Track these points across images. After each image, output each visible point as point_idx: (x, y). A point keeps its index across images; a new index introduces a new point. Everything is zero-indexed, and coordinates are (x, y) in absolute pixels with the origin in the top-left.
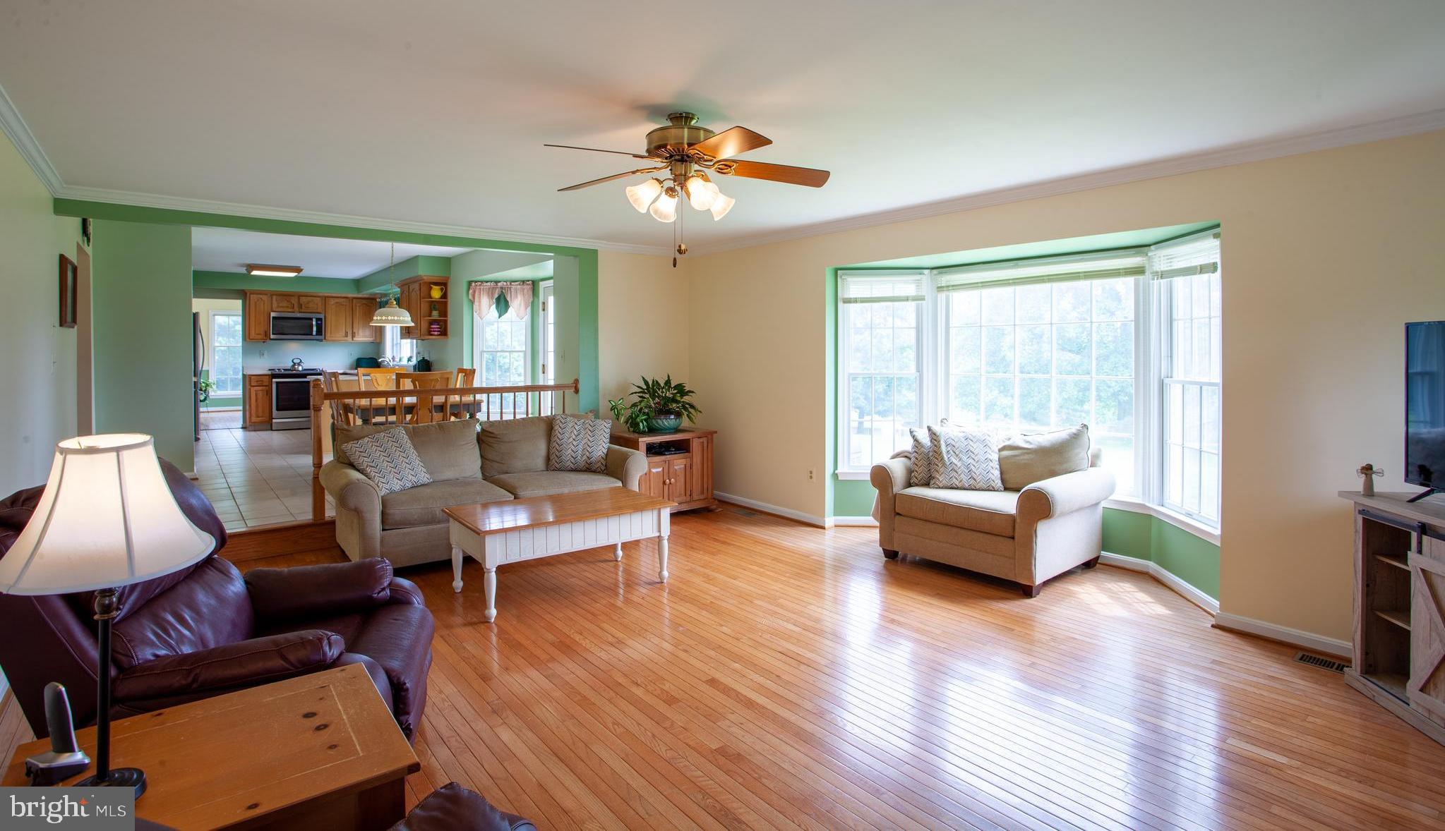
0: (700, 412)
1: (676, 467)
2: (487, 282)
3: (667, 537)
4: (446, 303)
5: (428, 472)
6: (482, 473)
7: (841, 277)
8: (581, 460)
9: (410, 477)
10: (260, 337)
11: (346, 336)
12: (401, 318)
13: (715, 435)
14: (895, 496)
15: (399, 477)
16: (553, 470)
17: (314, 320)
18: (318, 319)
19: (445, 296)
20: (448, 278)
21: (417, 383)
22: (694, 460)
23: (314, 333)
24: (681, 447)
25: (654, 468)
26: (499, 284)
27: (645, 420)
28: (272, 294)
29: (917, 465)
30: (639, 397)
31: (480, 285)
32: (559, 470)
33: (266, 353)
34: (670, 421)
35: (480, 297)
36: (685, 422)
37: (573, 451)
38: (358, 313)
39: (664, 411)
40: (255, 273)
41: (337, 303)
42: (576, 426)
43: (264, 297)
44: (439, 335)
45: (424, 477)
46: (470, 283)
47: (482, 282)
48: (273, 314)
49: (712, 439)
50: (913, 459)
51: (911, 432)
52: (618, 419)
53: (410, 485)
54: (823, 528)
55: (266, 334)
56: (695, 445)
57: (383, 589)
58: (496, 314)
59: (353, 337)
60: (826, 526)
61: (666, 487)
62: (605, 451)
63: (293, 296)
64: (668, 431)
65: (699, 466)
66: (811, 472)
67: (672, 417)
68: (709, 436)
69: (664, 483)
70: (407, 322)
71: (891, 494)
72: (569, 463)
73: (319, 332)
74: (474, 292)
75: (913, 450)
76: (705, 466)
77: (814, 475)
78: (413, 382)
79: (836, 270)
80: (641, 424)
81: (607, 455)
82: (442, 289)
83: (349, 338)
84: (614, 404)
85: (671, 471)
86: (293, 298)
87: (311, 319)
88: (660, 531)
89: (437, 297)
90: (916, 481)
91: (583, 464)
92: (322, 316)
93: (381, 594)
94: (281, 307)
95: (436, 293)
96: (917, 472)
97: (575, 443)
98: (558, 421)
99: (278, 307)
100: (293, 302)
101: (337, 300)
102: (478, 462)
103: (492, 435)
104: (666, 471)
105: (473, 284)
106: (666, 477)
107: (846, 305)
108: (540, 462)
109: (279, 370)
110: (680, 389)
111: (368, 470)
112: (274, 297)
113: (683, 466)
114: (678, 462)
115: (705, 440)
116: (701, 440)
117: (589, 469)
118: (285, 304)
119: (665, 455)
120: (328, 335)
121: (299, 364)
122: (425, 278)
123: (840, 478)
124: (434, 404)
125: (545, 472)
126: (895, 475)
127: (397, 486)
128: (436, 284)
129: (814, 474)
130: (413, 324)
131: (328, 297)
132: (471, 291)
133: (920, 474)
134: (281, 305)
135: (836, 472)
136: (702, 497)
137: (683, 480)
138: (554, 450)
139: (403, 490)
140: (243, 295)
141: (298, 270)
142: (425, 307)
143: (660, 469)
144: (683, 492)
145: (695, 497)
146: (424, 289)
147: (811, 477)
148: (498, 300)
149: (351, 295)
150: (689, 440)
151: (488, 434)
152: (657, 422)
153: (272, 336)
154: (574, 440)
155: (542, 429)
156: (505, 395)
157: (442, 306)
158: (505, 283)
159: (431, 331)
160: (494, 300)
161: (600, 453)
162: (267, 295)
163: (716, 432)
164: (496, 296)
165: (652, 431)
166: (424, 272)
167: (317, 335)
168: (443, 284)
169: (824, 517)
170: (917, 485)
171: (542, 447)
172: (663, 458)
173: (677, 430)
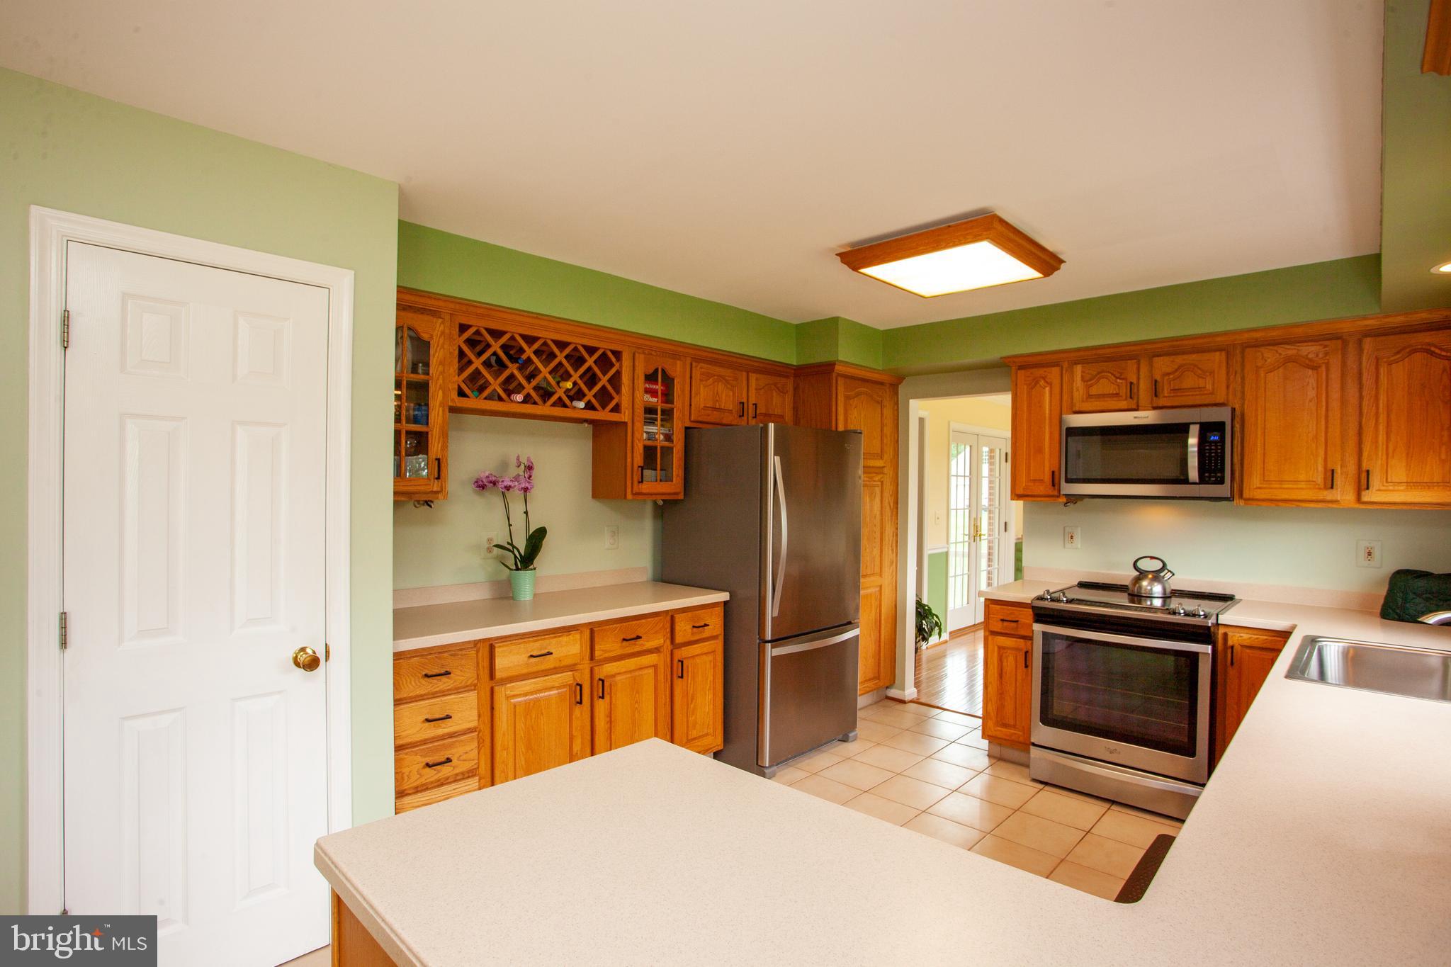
11: (1332, 484)
17: (1194, 430)
18: (1206, 428)
23: (1195, 477)
28: (1073, 361)
41: (1288, 360)
43: (1054, 372)
55: (1054, 482)
63: (1133, 357)
73: (1212, 468)
86: (1130, 362)
87: (1183, 429)
92: (1222, 415)
94: (1097, 397)
99: (1089, 398)
100: (1133, 377)
120: (1254, 483)
121: (1154, 576)
134: (1094, 391)
167: (1202, 480)
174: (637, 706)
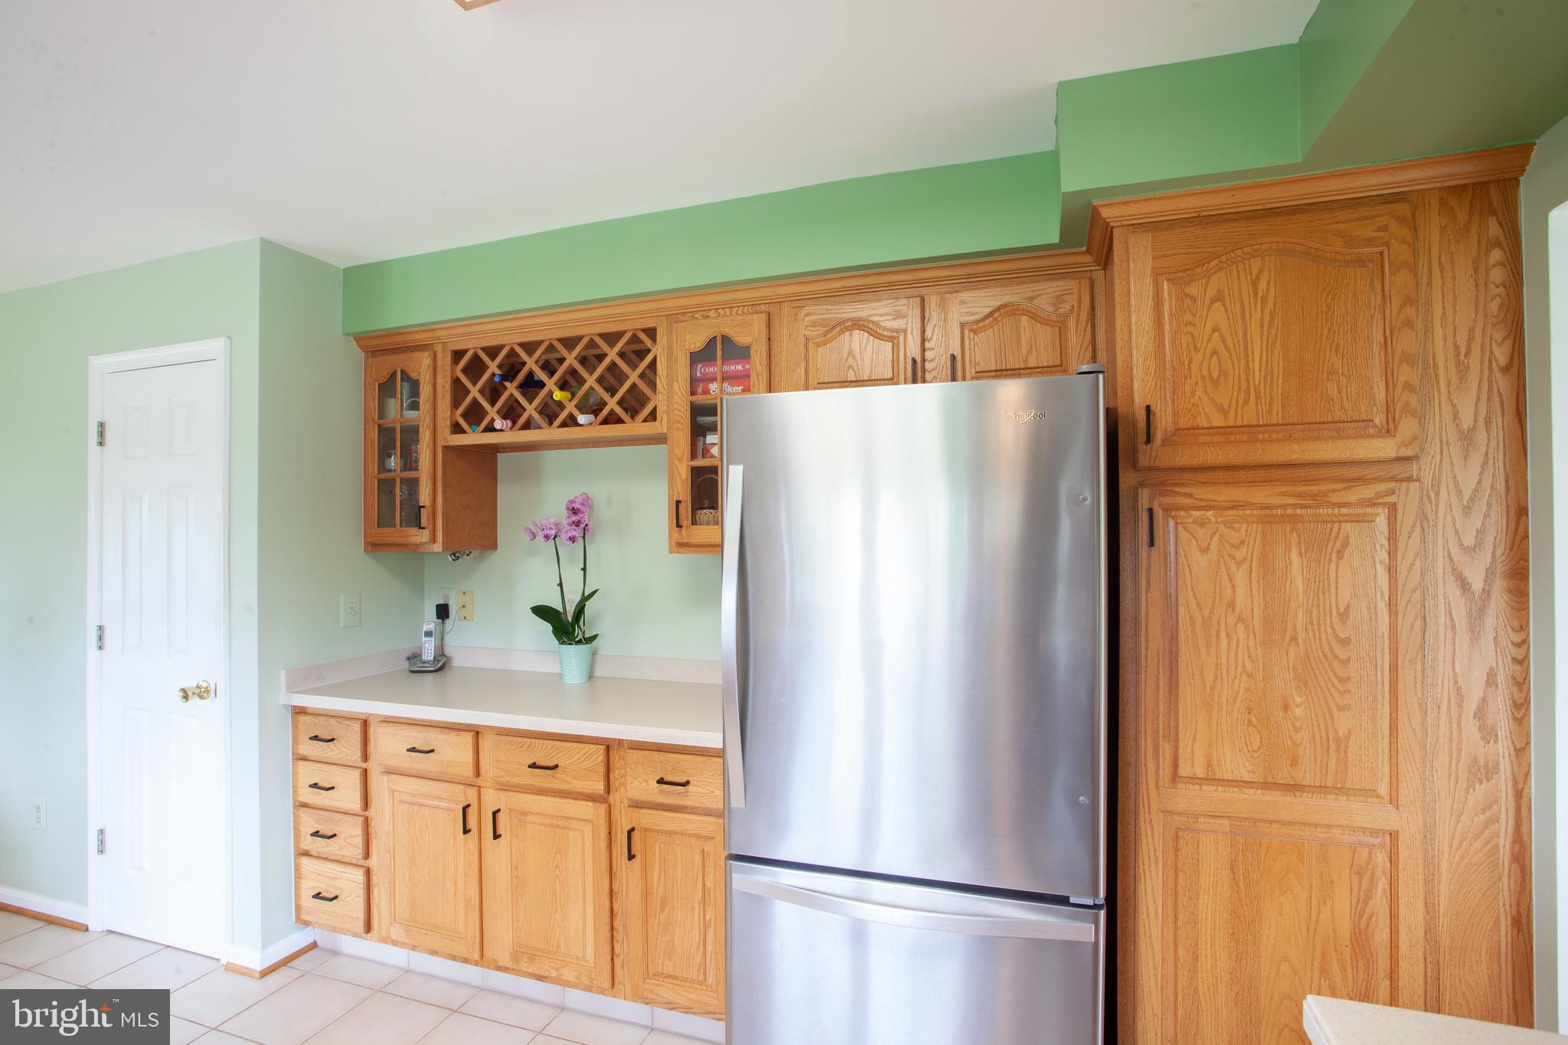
174: (557, 872)
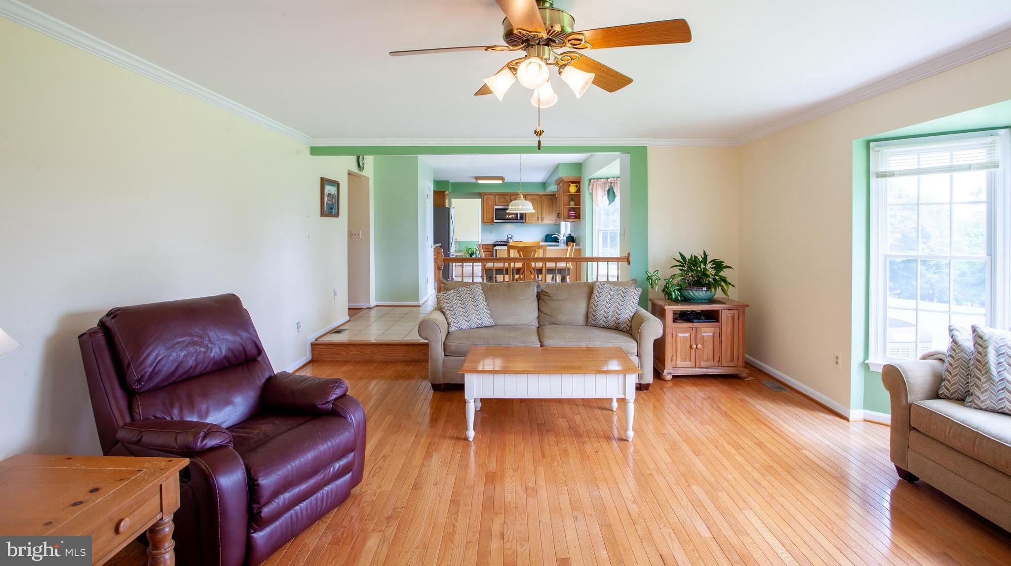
0: (733, 286)
1: (704, 334)
2: (601, 179)
3: (633, 401)
4: (579, 196)
5: (492, 317)
6: (539, 322)
7: (873, 149)
8: (611, 321)
9: (476, 320)
10: (488, 221)
11: (538, 220)
12: (524, 207)
13: (746, 308)
14: (910, 406)
15: (467, 319)
16: (591, 326)
19: (578, 191)
20: (580, 177)
21: (521, 252)
22: (724, 328)
23: (519, 218)
24: (712, 317)
25: (679, 332)
26: (609, 180)
27: (678, 290)
28: (495, 194)
29: (950, 373)
30: (680, 270)
31: (597, 181)
32: (595, 326)
33: (493, 231)
34: (702, 293)
35: (596, 189)
36: (718, 294)
37: (605, 312)
38: (545, 204)
39: (698, 283)
40: (480, 182)
41: (532, 198)
42: (611, 292)
43: (492, 197)
44: (575, 219)
45: (488, 321)
46: (590, 180)
47: (598, 179)
48: (496, 207)
49: (744, 313)
50: (946, 364)
51: (951, 330)
52: (653, 288)
53: (475, 326)
54: (847, 419)
55: (492, 220)
56: (725, 316)
57: (328, 402)
58: (608, 202)
59: (542, 220)
60: (851, 418)
61: (693, 352)
62: (632, 315)
63: (507, 195)
64: (699, 301)
65: (729, 336)
66: (837, 358)
67: (705, 289)
68: (741, 310)
69: (691, 347)
70: (530, 210)
71: (904, 403)
72: (601, 321)
73: (521, 218)
74: (593, 186)
75: (949, 353)
76: (736, 336)
77: (840, 361)
78: (519, 252)
79: (868, 143)
80: (673, 294)
81: (632, 318)
82: (577, 186)
83: (540, 221)
84: (650, 275)
85: (698, 337)
86: (507, 196)
88: (625, 394)
89: (573, 192)
90: (948, 394)
91: (613, 323)
93: (324, 406)
94: (501, 202)
95: (573, 189)
96: (949, 381)
97: (607, 306)
98: (597, 287)
99: (499, 202)
100: (507, 199)
101: (532, 197)
102: (536, 314)
103: (546, 294)
104: (693, 336)
105: (592, 181)
106: (693, 342)
107: (880, 179)
108: (580, 319)
109: (497, 242)
110: (719, 266)
111: (447, 312)
112: (497, 196)
113: (711, 334)
114: (707, 330)
115: (736, 312)
116: (732, 312)
117: (617, 328)
118: (502, 200)
119: (693, 322)
120: (527, 220)
121: (511, 238)
122: (564, 178)
123: (871, 369)
124: (547, 268)
125: (584, 326)
126: (911, 381)
127: (464, 325)
128: (573, 182)
129: (841, 359)
130: (534, 211)
131: (528, 195)
132: (591, 186)
133: (953, 384)
135: (866, 362)
136: (732, 364)
137: (711, 347)
138: (591, 310)
139: (470, 329)
140: (480, 195)
141: (502, 178)
142: (566, 199)
143: (688, 335)
144: (711, 357)
145: (724, 363)
146: (565, 186)
147: (837, 363)
148: (609, 191)
149: (541, 193)
150: (718, 310)
151: (544, 293)
152: (689, 293)
153: (495, 221)
154: (607, 303)
155: (586, 290)
156: (600, 264)
157: (576, 198)
158: (613, 179)
159: (570, 216)
160: (606, 192)
161: (627, 316)
162: (492, 195)
163: (747, 306)
164: (607, 189)
165: (686, 300)
166: (563, 174)
168: (578, 183)
169: (849, 408)
170: (947, 398)
171: (582, 307)
172: (690, 325)
173: (711, 301)
